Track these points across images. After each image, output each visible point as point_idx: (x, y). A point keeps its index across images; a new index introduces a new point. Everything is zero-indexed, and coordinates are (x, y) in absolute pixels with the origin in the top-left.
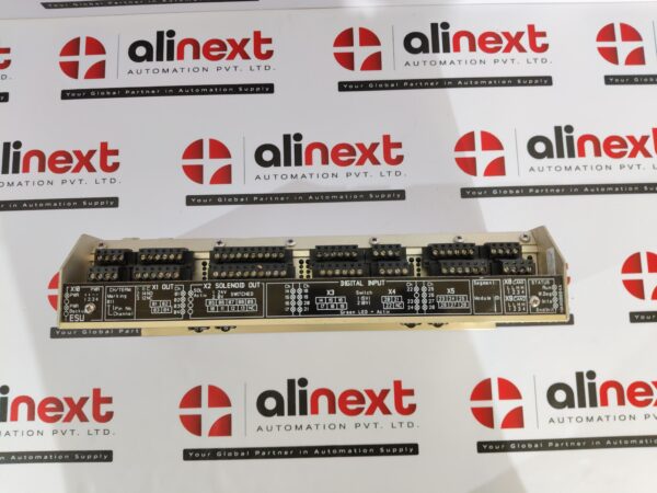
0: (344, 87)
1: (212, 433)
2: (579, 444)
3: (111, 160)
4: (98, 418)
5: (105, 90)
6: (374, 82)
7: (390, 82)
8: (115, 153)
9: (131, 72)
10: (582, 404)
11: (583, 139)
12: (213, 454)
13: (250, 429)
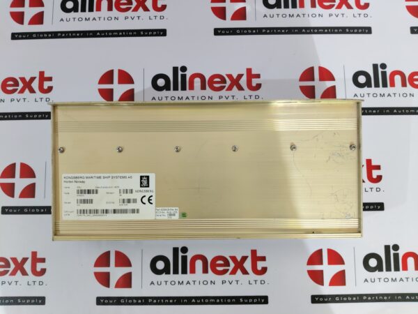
0: (218, 32)
1: (118, 286)
2: (385, 298)
3: (46, 85)
4: (35, 272)
5: (43, 33)
6: (240, 29)
7: (252, 29)
8: (50, 79)
9: (62, 20)
10: (389, 269)
11: (394, 73)
12: (118, 301)
13: (145, 283)
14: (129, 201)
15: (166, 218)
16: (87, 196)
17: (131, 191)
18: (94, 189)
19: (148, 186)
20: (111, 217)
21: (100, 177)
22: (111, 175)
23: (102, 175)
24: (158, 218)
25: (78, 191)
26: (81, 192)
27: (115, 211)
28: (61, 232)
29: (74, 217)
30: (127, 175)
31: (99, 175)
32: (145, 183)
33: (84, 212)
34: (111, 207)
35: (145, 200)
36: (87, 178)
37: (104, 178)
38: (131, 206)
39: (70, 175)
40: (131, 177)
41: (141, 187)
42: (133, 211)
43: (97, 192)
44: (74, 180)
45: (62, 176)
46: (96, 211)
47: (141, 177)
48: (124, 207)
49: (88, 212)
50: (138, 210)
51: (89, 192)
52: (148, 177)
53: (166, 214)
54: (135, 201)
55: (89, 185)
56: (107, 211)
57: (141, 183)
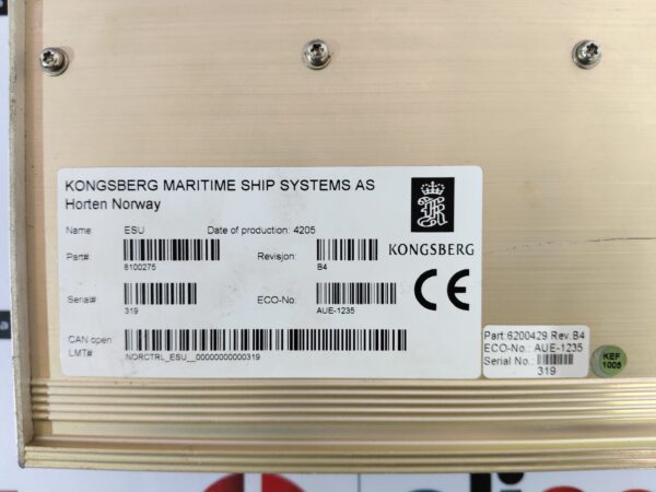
14: (360, 293)
15: (529, 370)
16: (169, 272)
17: (371, 250)
18: (204, 236)
19: (449, 228)
20: (278, 364)
21: (227, 185)
22: (278, 173)
23: (238, 174)
24: (493, 372)
25: (128, 247)
26: (144, 250)
27: (296, 340)
28: (58, 430)
29: (112, 363)
30: (354, 174)
31: (221, 174)
32: (435, 211)
33: (156, 340)
34: (279, 320)
35: (435, 290)
36: (168, 185)
37: (247, 185)
38: (368, 317)
39: (92, 174)
40: (370, 185)
41: (415, 228)
42: (381, 340)
43: (215, 253)
44: (108, 196)
45: (57, 176)
46: (212, 339)
47: (418, 185)
48: (338, 321)
49: (175, 340)
50: (402, 335)
51: (180, 250)
52: (448, 184)
53: (531, 355)
54: (387, 294)
55: (179, 218)
56: (260, 340)
57: (416, 212)
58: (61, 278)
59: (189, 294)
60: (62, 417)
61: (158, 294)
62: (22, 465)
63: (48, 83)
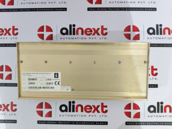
58: (22, 82)
59: (34, 83)
60: (22, 95)
61: (31, 83)
62: (18, 99)
63: (21, 64)
